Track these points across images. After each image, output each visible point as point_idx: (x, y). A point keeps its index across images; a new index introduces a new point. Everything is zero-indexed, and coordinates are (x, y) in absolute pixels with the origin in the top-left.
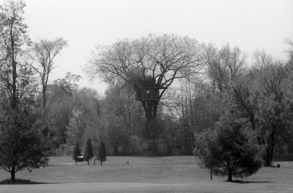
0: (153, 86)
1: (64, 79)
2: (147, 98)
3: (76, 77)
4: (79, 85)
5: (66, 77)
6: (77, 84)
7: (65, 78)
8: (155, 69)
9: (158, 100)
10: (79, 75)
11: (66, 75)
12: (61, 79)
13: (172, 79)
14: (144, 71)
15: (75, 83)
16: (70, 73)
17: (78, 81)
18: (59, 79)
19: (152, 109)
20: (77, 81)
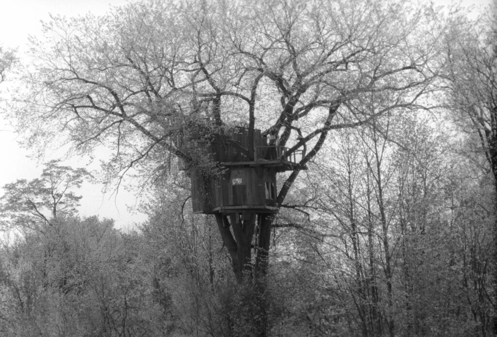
0: (252, 160)
1: (37, 181)
2: (231, 202)
3: (71, 174)
4: (80, 198)
5: (45, 174)
6: (77, 195)
7: (40, 179)
8: (254, 95)
9: (271, 208)
10: (82, 169)
11: (45, 167)
12: (30, 179)
13: (323, 133)
14: (217, 102)
15: (68, 192)
16: (55, 161)
17: (79, 187)
18: (22, 182)
19: (253, 242)
20: (75, 186)
